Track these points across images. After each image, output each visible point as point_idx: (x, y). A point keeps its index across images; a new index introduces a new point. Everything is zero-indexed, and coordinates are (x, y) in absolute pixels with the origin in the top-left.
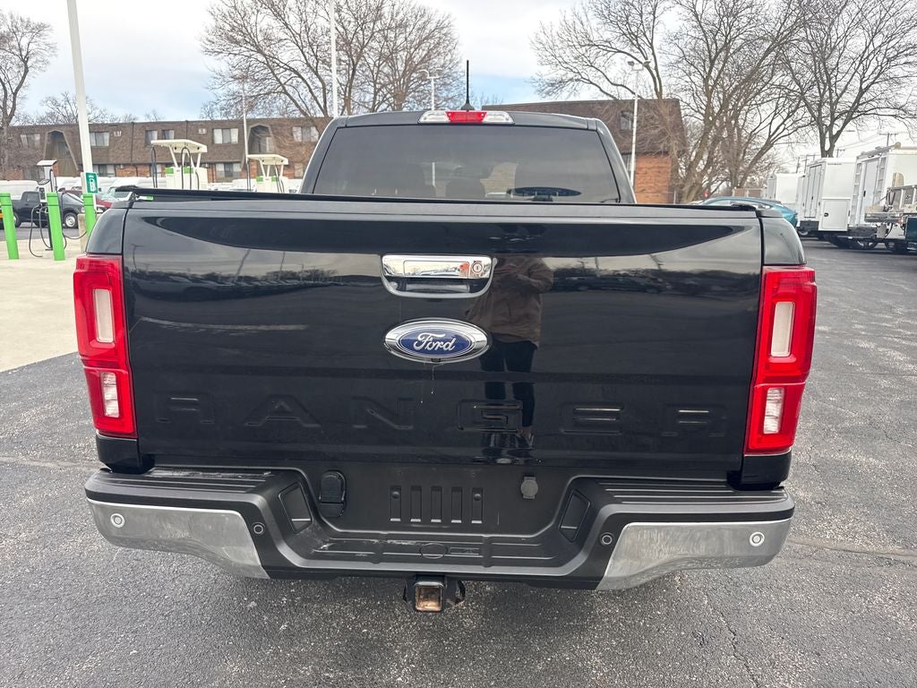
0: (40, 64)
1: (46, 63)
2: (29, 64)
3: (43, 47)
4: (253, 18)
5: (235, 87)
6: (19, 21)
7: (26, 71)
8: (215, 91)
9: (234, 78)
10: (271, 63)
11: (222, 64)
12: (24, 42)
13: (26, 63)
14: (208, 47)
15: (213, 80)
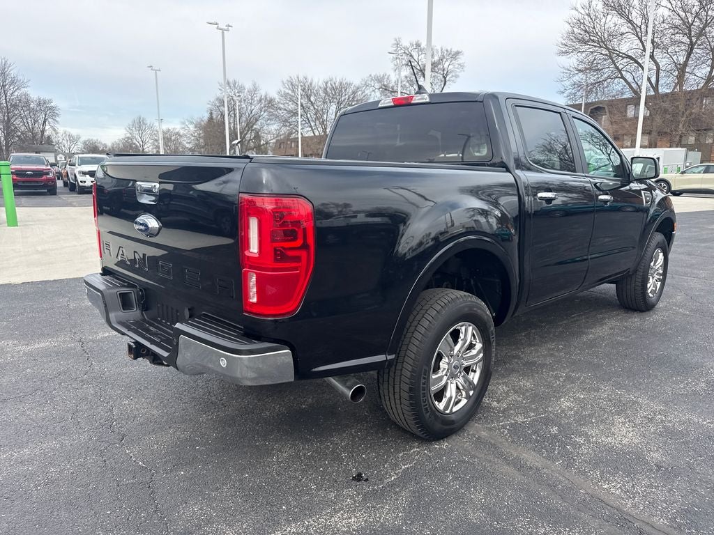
0: (453, 78)
1: (457, 76)
2: (447, 79)
3: (457, 66)
4: (603, 20)
5: (579, 77)
6: (446, 52)
7: (445, 84)
8: (563, 83)
9: (580, 71)
10: (612, 54)
11: (572, 61)
12: (446, 66)
13: (445, 78)
14: (562, 49)
15: (562, 75)
